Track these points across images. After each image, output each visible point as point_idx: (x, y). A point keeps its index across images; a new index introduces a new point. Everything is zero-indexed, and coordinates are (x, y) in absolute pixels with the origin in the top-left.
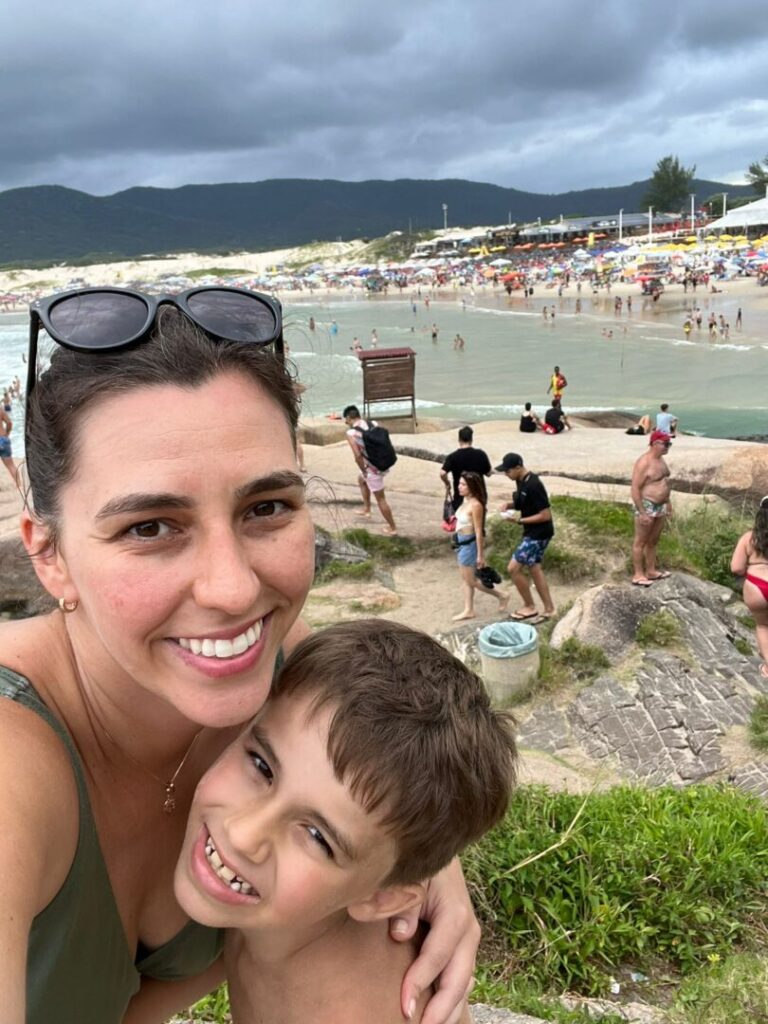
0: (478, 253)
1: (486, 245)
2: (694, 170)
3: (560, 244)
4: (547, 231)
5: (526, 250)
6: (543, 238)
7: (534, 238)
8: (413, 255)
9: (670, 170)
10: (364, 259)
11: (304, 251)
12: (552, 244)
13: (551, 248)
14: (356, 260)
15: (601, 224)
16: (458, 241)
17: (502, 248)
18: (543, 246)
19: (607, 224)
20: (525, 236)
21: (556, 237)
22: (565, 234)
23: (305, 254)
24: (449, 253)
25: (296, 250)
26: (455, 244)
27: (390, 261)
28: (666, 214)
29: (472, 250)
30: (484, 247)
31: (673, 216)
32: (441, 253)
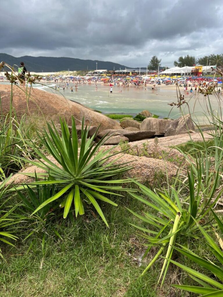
0: (103, 76)
1: (106, 74)
2: (161, 60)
3: (125, 75)
4: (122, 71)
5: (116, 76)
6: (121, 73)
7: (118, 73)
8: (87, 75)
9: (155, 60)
10: (74, 75)
11: (60, 72)
12: (122, 75)
13: (122, 76)
14: (72, 75)
15: (136, 71)
16: (99, 72)
17: (110, 75)
18: (120, 75)
19: (137, 71)
20: (116, 72)
21: (124, 73)
22: (126, 73)
23: (61, 73)
24: (96, 75)
25: (59, 72)
26: (98, 73)
27: (80, 76)
28: (153, 71)
29: (102, 75)
30: (105, 74)
31: (155, 71)
32: (94, 75)
